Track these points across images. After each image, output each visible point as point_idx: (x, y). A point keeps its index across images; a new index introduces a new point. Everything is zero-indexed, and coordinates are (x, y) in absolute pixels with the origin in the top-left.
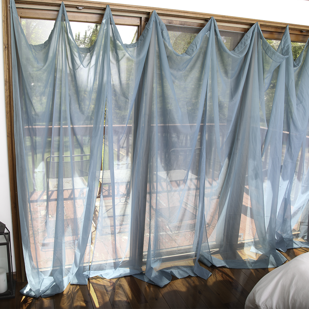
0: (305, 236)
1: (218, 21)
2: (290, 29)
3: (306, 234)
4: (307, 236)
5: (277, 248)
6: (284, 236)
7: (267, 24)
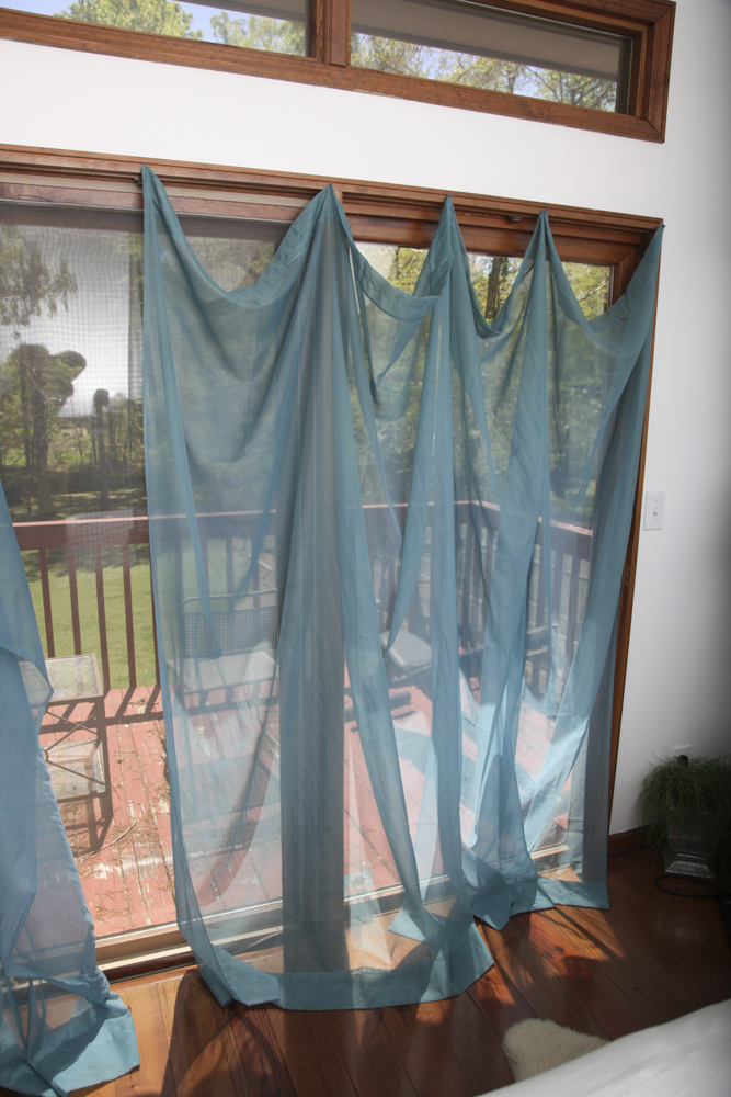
0: (578, 862)
1: (169, 181)
2: (459, 209)
3: (580, 858)
4: (580, 865)
5: (478, 915)
6: (509, 868)
7: (371, 192)
